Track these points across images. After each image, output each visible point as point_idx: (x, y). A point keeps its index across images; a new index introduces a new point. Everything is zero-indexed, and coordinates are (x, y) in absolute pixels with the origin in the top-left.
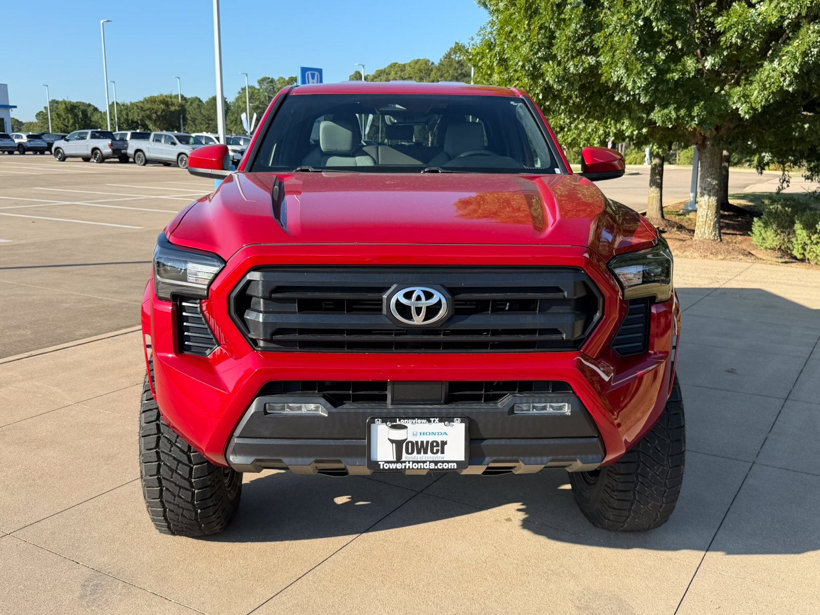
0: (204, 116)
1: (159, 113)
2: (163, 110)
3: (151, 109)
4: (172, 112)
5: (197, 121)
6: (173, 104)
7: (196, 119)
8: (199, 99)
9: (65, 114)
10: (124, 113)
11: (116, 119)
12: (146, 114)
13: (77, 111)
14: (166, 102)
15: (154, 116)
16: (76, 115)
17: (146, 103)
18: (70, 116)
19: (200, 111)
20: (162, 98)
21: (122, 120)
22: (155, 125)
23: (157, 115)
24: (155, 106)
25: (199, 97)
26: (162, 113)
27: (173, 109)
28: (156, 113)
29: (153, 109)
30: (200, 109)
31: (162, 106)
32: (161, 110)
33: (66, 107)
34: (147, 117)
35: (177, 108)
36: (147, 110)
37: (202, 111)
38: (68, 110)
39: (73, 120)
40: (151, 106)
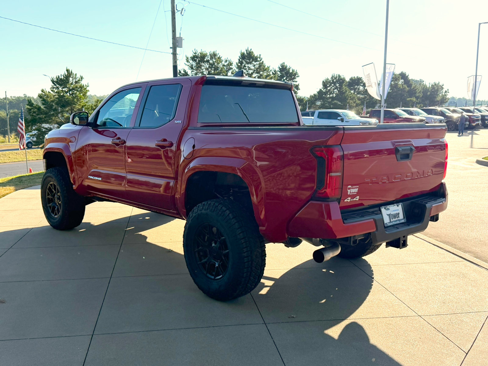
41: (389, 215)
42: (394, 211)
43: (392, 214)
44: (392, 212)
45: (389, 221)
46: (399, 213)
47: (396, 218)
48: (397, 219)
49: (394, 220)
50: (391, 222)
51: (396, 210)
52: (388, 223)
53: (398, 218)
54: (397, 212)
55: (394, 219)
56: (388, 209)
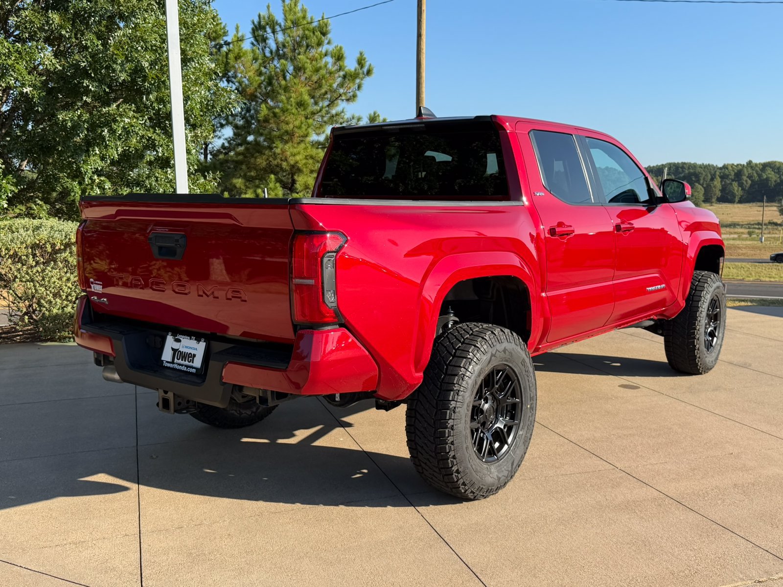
41: (175, 351)
42: (187, 347)
43: (180, 351)
44: (183, 347)
45: (170, 360)
46: (194, 356)
47: (185, 361)
48: (187, 363)
49: (180, 361)
50: (173, 362)
51: (191, 348)
52: (164, 362)
53: (191, 364)
54: (193, 352)
55: (182, 360)
56: (178, 341)
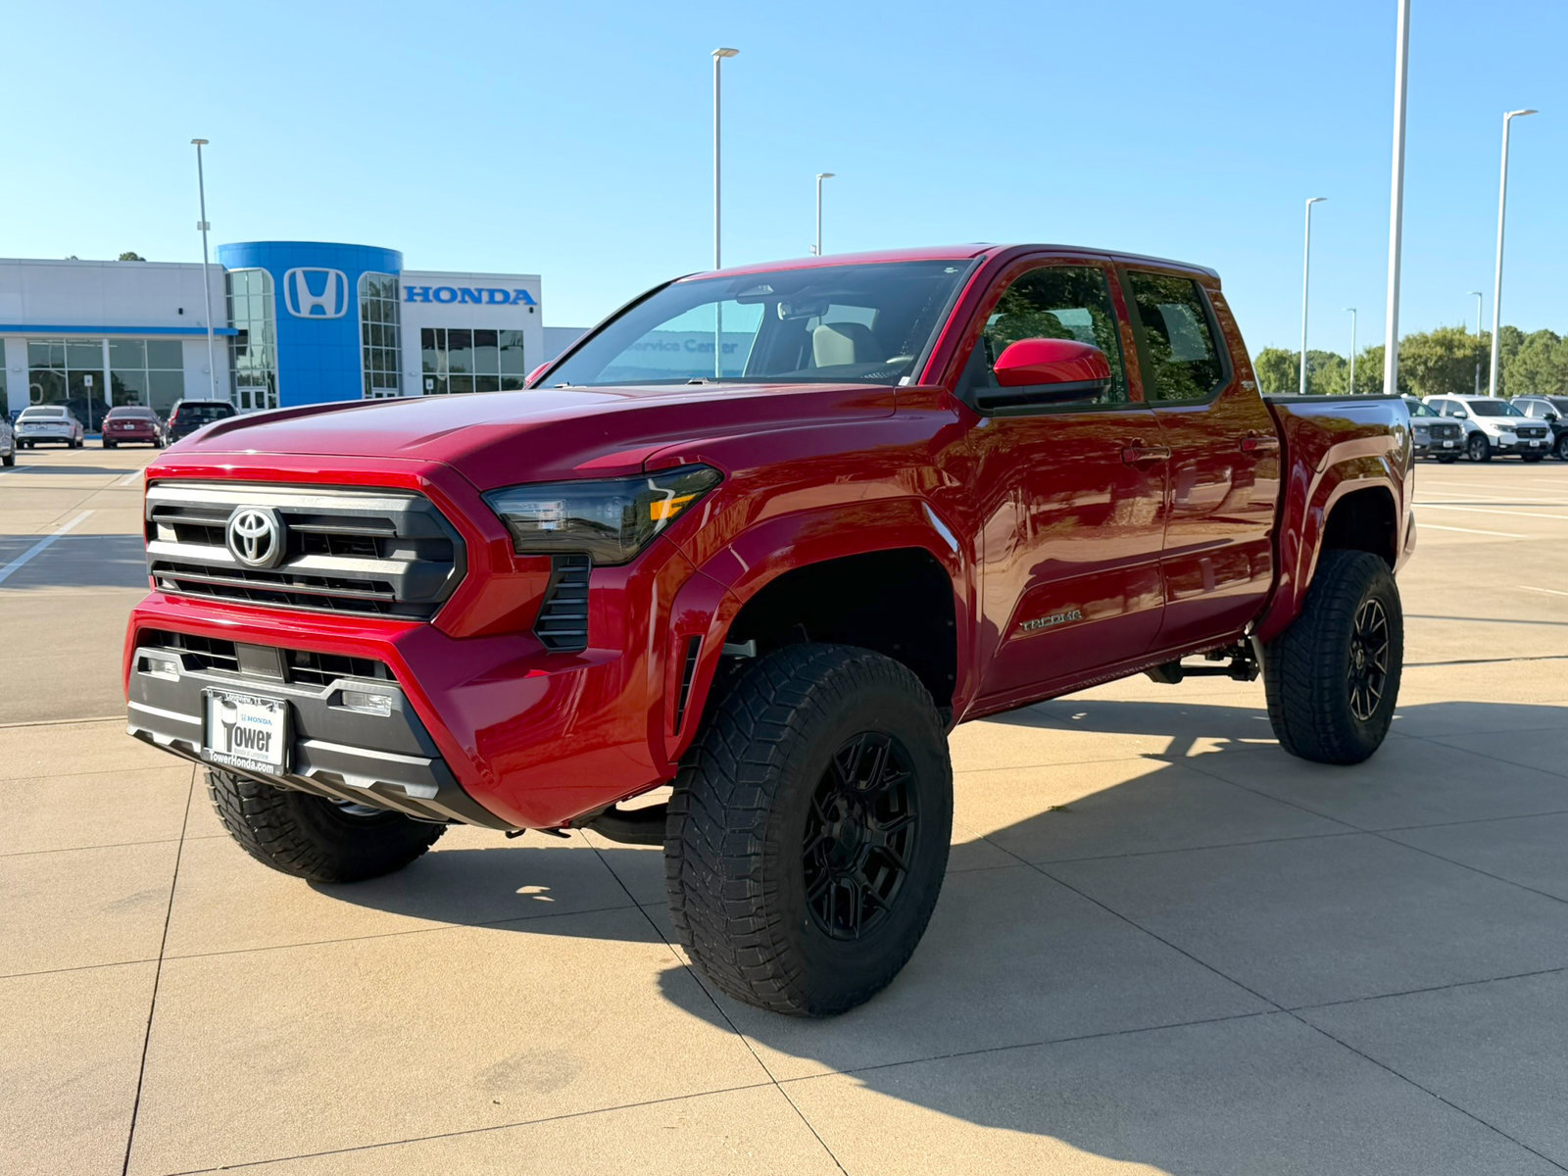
0: (1555, 366)
1: (1431, 364)
2: (1440, 358)
3: (1415, 357)
4: (1458, 361)
5: (1539, 376)
6: (1461, 346)
7: (1537, 373)
8: (1552, 334)
9: (1265, 372)
10: (1368, 365)
11: (1352, 378)
12: (1406, 365)
13: (1286, 366)
14: (1447, 343)
15: (1421, 369)
16: (1284, 374)
17: (1407, 345)
18: (1272, 376)
19: (1548, 357)
20: (1440, 335)
21: (1363, 379)
22: (1423, 385)
23: (1427, 368)
24: (1425, 351)
25: (1551, 330)
26: (1436, 362)
27: (1459, 354)
28: (1425, 363)
29: (1420, 356)
30: (1549, 352)
31: (1439, 351)
32: (1435, 358)
33: (1269, 360)
34: (1407, 371)
35: (1468, 352)
36: (1408, 358)
37: (1552, 358)
38: (1271, 366)
39: (1277, 384)
40: (1417, 351)
